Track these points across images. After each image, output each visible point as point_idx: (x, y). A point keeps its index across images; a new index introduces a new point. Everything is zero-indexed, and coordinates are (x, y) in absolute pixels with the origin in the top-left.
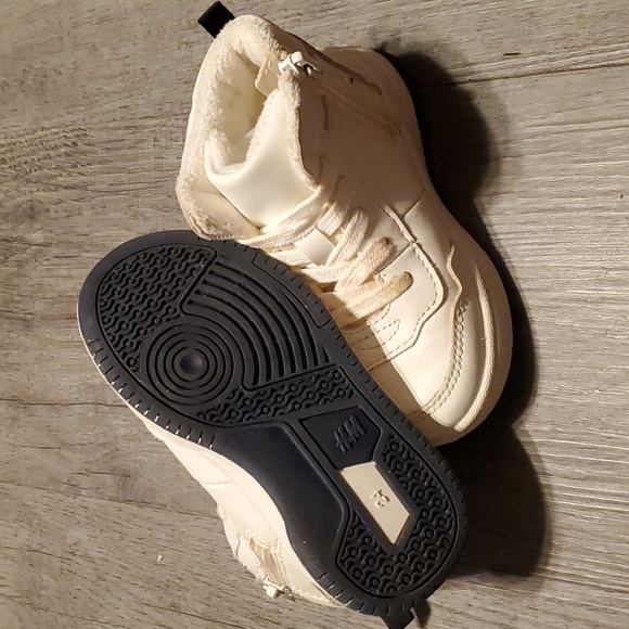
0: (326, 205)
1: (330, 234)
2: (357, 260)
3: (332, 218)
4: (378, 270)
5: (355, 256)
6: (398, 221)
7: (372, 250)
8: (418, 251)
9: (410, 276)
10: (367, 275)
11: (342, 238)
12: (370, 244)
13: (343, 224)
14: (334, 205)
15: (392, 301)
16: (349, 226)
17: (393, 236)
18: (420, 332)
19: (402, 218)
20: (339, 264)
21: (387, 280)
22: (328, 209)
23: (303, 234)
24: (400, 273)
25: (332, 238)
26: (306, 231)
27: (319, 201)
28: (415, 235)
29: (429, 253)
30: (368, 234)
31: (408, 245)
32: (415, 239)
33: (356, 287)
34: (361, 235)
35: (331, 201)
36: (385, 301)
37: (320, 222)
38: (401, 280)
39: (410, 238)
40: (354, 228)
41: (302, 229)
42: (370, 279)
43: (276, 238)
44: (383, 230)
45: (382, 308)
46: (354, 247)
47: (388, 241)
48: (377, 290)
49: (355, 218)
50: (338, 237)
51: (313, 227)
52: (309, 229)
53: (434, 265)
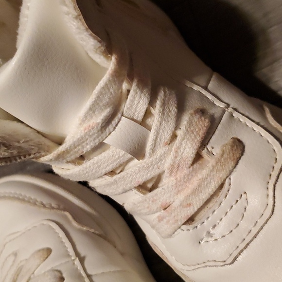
0: (125, 86)
1: (140, 119)
2: (179, 138)
3: (137, 98)
4: (204, 143)
5: (174, 137)
6: (204, 92)
7: (190, 123)
8: (235, 114)
9: (240, 141)
10: (194, 152)
11: (154, 121)
12: (185, 119)
13: (152, 103)
14: (135, 80)
15: (231, 173)
16: (158, 103)
17: (206, 106)
18: (274, 197)
19: (206, 88)
20: (160, 151)
21: (217, 151)
22: (129, 91)
23: (110, 127)
24: (228, 140)
25: (143, 123)
26: (114, 123)
27: (117, 76)
28: (226, 101)
29: (247, 114)
30: (181, 109)
31: (224, 112)
32: (228, 105)
33: (186, 171)
34: (173, 110)
35: (131, 78)
36: (223, 175)
37: (125, 107)
38: (232, 147)
39: (222, 105)
40: (164, 105)
41: (108, 121)
42: (198, 157)
43: (81, 141)
44: (193, 103)
45: (222, 186)
46: (171, 124)
47: (202, 112)
48: (210, 165)
49: (161, 94)
50: (149, 121)
51: (119, 115)
52: (116, 120)
53: (258, 124)
